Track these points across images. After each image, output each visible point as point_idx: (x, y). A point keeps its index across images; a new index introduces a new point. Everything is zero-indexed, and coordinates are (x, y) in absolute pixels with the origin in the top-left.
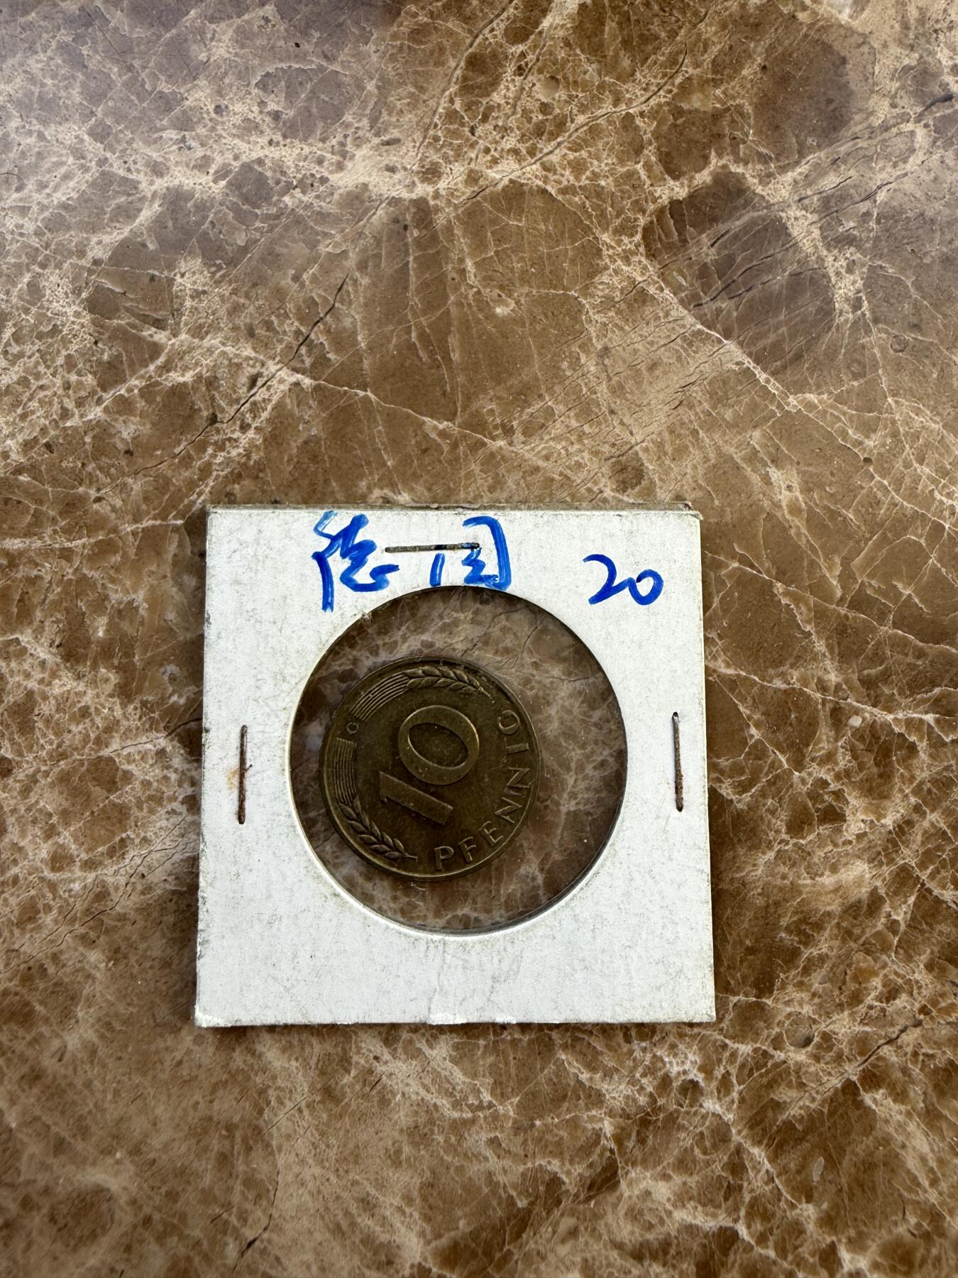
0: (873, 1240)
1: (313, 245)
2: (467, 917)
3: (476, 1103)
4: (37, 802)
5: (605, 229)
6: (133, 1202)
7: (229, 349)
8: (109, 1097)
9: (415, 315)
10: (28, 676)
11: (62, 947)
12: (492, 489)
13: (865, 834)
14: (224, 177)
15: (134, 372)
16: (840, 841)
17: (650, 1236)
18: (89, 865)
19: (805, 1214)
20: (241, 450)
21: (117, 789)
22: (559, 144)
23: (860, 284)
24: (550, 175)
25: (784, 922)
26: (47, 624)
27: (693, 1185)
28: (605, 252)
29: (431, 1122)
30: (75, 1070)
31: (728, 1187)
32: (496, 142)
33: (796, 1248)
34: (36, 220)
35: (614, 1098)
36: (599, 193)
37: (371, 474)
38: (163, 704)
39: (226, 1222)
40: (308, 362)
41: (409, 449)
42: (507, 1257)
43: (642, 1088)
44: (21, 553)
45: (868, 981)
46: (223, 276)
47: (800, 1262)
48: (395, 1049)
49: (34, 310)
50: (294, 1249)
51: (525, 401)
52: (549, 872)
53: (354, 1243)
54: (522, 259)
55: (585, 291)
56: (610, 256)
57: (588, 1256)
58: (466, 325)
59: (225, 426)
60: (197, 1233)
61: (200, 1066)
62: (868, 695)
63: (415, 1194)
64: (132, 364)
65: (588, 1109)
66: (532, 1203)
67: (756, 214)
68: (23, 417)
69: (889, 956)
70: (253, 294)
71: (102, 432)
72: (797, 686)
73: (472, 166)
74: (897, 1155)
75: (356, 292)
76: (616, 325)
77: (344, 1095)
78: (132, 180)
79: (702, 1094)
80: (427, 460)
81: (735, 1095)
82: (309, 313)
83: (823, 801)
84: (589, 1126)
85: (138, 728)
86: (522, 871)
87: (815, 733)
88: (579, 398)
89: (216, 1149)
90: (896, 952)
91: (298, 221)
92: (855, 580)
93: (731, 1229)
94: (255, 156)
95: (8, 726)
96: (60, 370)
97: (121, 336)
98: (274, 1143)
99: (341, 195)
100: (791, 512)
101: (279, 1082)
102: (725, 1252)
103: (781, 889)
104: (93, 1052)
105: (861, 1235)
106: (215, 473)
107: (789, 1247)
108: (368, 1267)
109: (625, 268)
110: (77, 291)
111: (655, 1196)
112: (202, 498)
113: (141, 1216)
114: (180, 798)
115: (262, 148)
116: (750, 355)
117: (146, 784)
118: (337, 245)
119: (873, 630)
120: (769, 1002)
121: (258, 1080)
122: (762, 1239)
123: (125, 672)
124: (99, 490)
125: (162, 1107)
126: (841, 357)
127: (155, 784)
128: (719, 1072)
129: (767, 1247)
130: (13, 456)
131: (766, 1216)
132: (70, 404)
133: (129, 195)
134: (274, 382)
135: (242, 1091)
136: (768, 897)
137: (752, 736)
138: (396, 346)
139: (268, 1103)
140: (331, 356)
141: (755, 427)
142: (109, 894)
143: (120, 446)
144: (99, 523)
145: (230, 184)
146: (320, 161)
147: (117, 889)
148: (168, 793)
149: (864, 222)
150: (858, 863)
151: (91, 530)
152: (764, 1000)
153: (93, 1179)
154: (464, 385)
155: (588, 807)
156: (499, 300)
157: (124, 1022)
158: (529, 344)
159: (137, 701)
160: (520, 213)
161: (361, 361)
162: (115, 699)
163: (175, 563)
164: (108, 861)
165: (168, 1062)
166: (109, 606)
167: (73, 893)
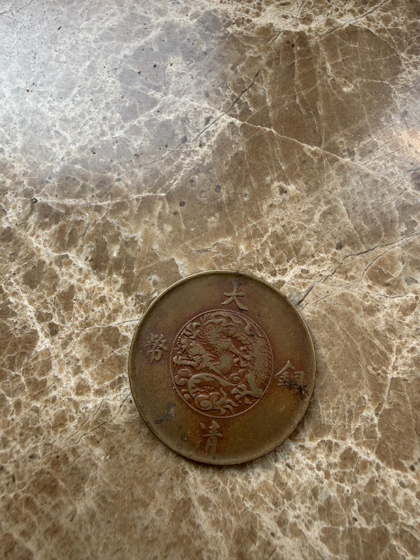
1: (242, 52)
2: (330, 442)
4: (71, 352)
5: (403, 51)
7: (195, 103)
8: (101, 548)
9: (298, 90)
10: (71, 276)
11: (79, 444)
12: (342, 185)
14: (196, 17)
15: (142, 112)
18: (99, 393)
20: (199, 157)
21: (119, 347)
22: (376, 8)
24: (372, 23)
26: (84, 247)
28: (403, 62)
30: (80, 528)
32: (342, 6)
34: (95, 34)
36: (399, 33)
37: (273, 173)
38: (148, 298)
40: (238, 112)
41: (294, 161)
44: (73, 207)
46: (194, 66)
48: (285, 529)
49: (91, 79)
51: (361, 138)
52: (381, 416)
54: (357, 64)
55: (393, 81)
56: (406, 64)
58: (326, 96)
59: (191, 143)
61: (159, 531)
64: (141, 109)
68: (80, 134)
70: (209, 75)
71: (123, 143)
73: (329, 17)
75: (266, 76)
76: (411, 100)
78: (147, 17)
80: (305, 167)
82: (240, 86)
86: (365, 413)
88: (391, 137)
91: (235, 40)
94: (212, 8)
95: (57, 305)
96: (102, 110)
97: (135, 94)
99: (258, 28)
101: (210, 546)
104: (93, 516)
106: (184, 169)
109: (415, 71)
110: (115, 70)
112: (177, 182)
115: (217, 4)
118: (255, 53)
121: (196, 544)
123: (127, 277)
130: (73, 154)
132: (105, 128)
133: (145, 24)
134: (220, 121)
135: (185, 551)
138: (287, 106)
140: (251, 109)
142: (110, 412)
143: (132, 151)
144: (117, 193)
145: (199, 21)
146: (247, 12)
147: (115, 408)
151: (113, 196)
154: (326, 127)
155: (405, 376)
156: (345, 84)
157: (114, 497)
158: (362, 107)
159: (134, 295)
160: (355, 41)
161: (268, 113)
162: (121, 293)
163: (160, 217)
164: (110, 391)
165: (139, 527)
166: (121, 240)
167: (88, 410)
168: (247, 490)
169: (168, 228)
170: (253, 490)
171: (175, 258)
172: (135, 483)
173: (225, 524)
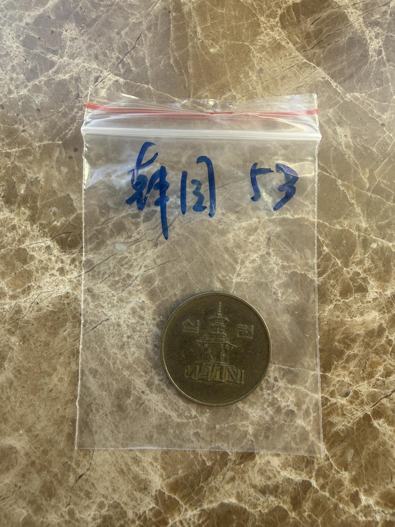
0: (376, 491)
1: (127, 19)
3: (189, 415)
5: (262, 15)
6: (27, 454)
7: (86, 64)
8: (18, 404)
9: (173, 51)
13: (377, 298)
15: (42, 73)
16: (365, 301)
17: (269, 483)
18: (13, 297)
19: (344, 476)
21: (27, 263)
23: (381, 44)
25: (337, 337)
27: (291, 460)
28: (262, 25)
29: (168, 423)
31: (307, 461)
33: (339, 492)
34: (1, 5)
35: (254, 416)
38: (50, 225)
39: (70, 466)
40: (122, 71)
42: (201, 489)
43: (267, 413)
45: (377, 368)
46: (85, 32)
47: (341, 499)
48: (152, 388)
50: (101, 480)
51: (223, 92)
53: (129, 478)
54: (223, 27)
55: (252, 43)
56: (264, 27)
57: (240, 491)
58: (196, 57)
59: (83, 99)
60: (56, 470)
61: (61, 392)
62: (380, 234)
63: (159, 456)
64: (41, 70)
65: (242, 421)
66: (214, 464)
67: (333, 10)
69: (387, 356)
70: (98, 40)
71: (27, 100)
72: (347, 228)
74: (389, 451)
75: (146, 40)
76: (266, 59)
77: (127, 409)
79: (296, 417)
81: (312, 418)
82: (124, 49)
83: (357, 282)
84: (242, 429)
85: (38, 236)
87: (354, 250)
88: (248, 91)
89: (66, 431)
90: (391, 354)
91: (120, 8)
92: (376, 180)
93: (308, 481)
96: (9, 72)
97: (36, 57)
98: (94, 429)
100: (346, 147)
101: (97, 401)
102: (305, 493)
103: (336, 322)
105: (370, 488)
106: (77, 121)
107: (335, 491)
108: (135, 490)
109: (271, 33)
110: (18, 37)
111: (272, 463)
112: (71, 132)
113: (30, 461)
114: (56, 269)
116: (329, 74)
117: (41, 261)
118: (137, 19)
119: (384, 204)
120: (329, 375)
121: (88, 400)
122: (323, 487)
123: (33, 210)
124: (24, 126)
125: (42, 410)
126: (371, 77)
127: (45, 262)
128: (304, 407)
129: (325, 491)
131: (325, 477)
132: (12, 88)
134: (106, 80)
136: (330, 326)
137: (324, 251)
138: (163, 66)
139: (92, 411)
140: (133, 69)
141: (330, 108)
142: (22, 311)
143: (34, 107)
144: (23, 142)
147: (25, 309)
148: (51, 266)
149: (384, 15)
150: (373, 312)
151: (20, 144)
152: (327, 374)
153: (9, 443)
154: (194, 84)
155: (246, 281)
156: (212, 46)
157: (26, 371)
158: (225, 66)
159: (38, 223)
160: (223, 6)
161: (147, 72)
162: (28, 222)
163: (58, 161)
164: (22, 296)
165: (46, 389)
166: (26, 179)
167: (5, 310)
168: (125, 363)
169: (64, 170)
170: (129, 363)
171: (70, 194)
172: (42, 361)
173: (109, 386)
